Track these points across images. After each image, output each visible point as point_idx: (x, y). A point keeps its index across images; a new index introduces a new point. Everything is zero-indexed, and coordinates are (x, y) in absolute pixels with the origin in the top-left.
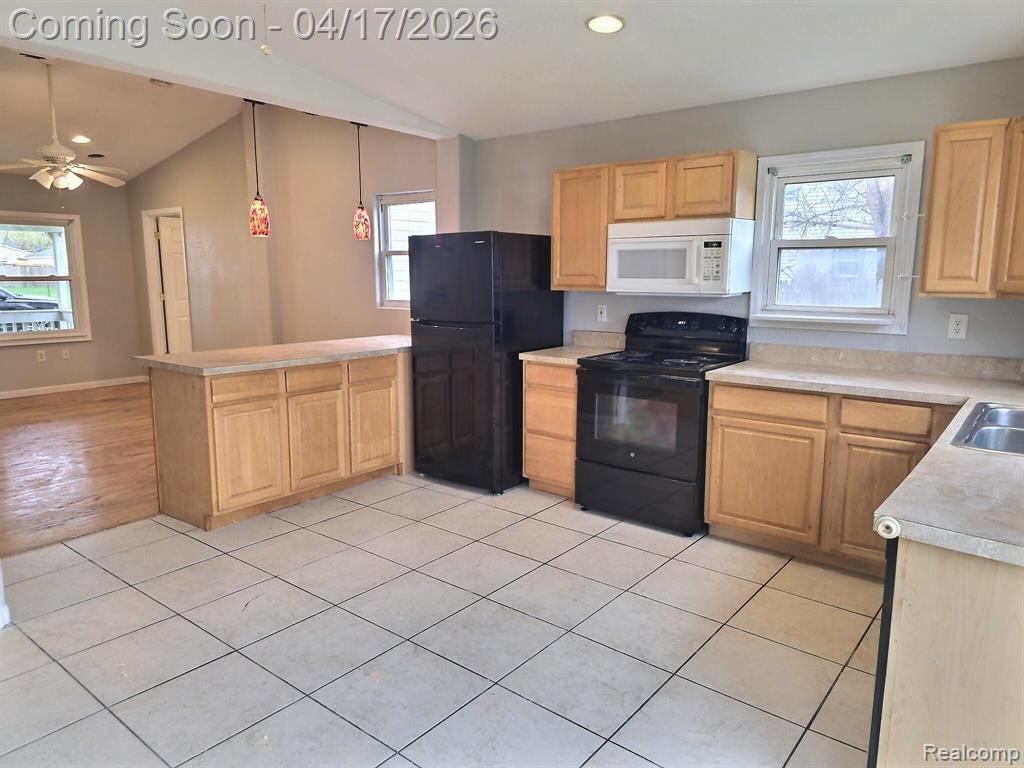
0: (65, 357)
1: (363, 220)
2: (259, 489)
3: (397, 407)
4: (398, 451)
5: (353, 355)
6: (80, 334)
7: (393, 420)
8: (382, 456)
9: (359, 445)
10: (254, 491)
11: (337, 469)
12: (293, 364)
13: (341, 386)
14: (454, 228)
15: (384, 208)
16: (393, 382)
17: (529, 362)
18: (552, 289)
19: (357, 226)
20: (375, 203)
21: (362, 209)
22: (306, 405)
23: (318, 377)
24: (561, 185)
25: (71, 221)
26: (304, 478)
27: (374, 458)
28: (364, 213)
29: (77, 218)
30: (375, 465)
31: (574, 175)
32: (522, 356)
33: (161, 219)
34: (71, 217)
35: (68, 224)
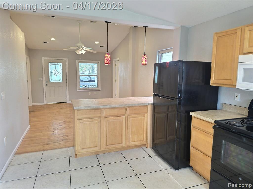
0: (95, 94)
1: (144, 59)
2: (92, 147)
3: (147, 123)
4: (147, 139)
5: (129, 105)
6: (98, 89)
7: (145, 128)
8: (140, 141)
9: (131, 136)
10: (90, 148)
11: (122, 143)
12: (106, 107)
13: (125, 115)
14: (177, 59)
15: (160, 55)
16: (146, 115)
17: (194, 117)
18: (211, 85)
19: (142, 61)
20: (158, 54)
21: (145, 55)
22: (110, 121)
23: (115, 112)
24: (217, 39)
25: (98, 62)
26: (108, 145)
27: (136, 141)
28: (145, 56)
29: (100, 62)
30: (137, 143)
31: (224, 34)
32: (191, 114)
33: (117, 61)
34: (98, 61)
35: (98, 63)
